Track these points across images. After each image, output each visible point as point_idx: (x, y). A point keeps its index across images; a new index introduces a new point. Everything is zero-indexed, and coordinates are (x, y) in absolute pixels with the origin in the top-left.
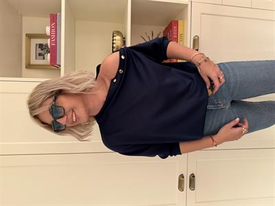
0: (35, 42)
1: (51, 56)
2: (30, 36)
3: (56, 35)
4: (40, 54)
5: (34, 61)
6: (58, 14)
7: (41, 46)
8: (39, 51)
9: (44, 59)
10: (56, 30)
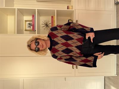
0: (28, 23)
1: (33, 27)
2: (26, 21)
3: (34, 21)
4: (29, 27)
5: (27, 29)
6: (35, 15)
7: (29, 24)
8: (29, 25)
9: (30, 28)
10: (34, 20)
